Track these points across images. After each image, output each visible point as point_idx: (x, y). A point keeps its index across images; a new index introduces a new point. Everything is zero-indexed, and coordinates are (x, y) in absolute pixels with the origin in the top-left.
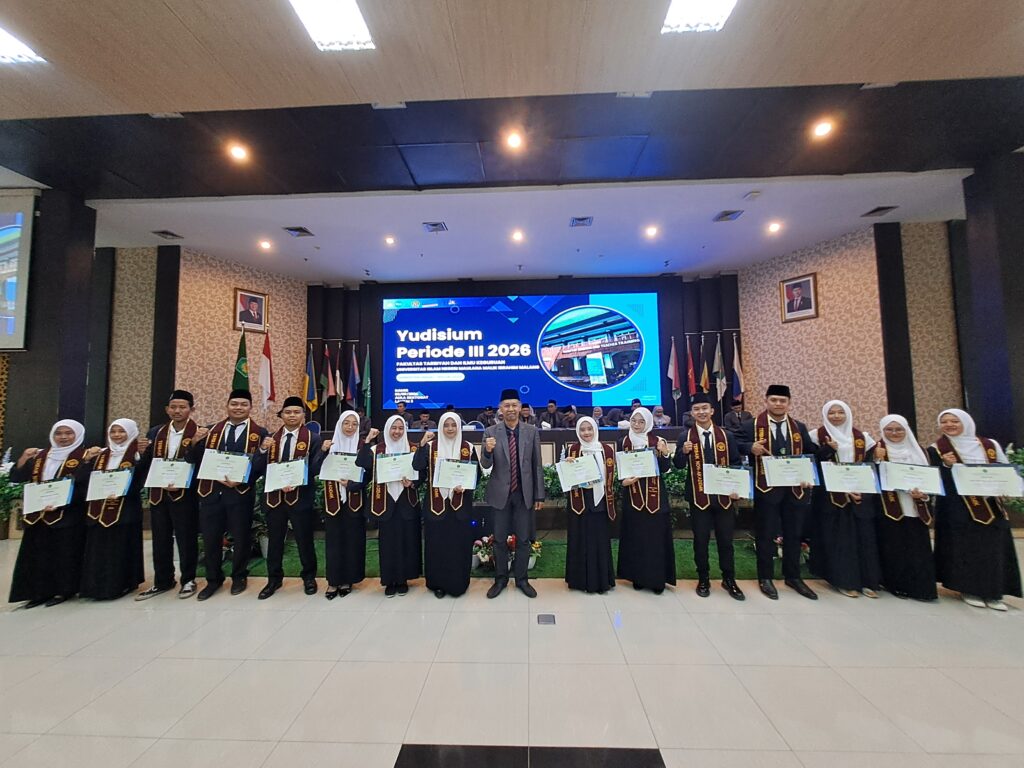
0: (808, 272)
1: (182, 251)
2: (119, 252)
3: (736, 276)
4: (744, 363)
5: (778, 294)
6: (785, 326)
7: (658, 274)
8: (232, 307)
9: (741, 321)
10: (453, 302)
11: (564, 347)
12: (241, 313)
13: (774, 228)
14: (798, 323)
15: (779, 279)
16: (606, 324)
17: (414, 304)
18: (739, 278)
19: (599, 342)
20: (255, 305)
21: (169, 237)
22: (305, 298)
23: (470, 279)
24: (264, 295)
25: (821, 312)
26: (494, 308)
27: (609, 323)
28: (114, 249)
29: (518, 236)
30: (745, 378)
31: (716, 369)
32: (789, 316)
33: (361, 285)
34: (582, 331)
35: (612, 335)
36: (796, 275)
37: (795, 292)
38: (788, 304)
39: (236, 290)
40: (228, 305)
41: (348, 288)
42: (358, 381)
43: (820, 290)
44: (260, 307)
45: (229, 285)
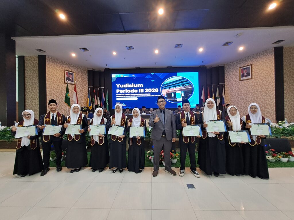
0: (249, 64)
1: (46, 57)
2: (25, 57)
4: (226, 94)
5: (238, 71)
6: (241, 82)
7: (199, 66)
9: (225, 81)
10: (134, 75)
11: (169, 89)
12: (67, 78)
13: (241, 49)
14: (245, 81)
15: (239, 67)
16: (182, 82)
18: (225, 67)
19: (180, 87)
20: (71, 76)
22: (87, 74)
23: (139, 68)
24: (74, 72)
25: (253, 77)
26: (147, 77)
30: (226, 99)
31: (217, 96)
33: (104, 70)
34: (174, 84)
35: (184, 86)
36: (245, 65)
37: (244, 71)
38: (242, 75)
39: (65, 70)
40: (62, 75)
41: (100, 71)
42: (104, 100)
43: (253, 70)
44: (73, 76)
45: (62, 69)
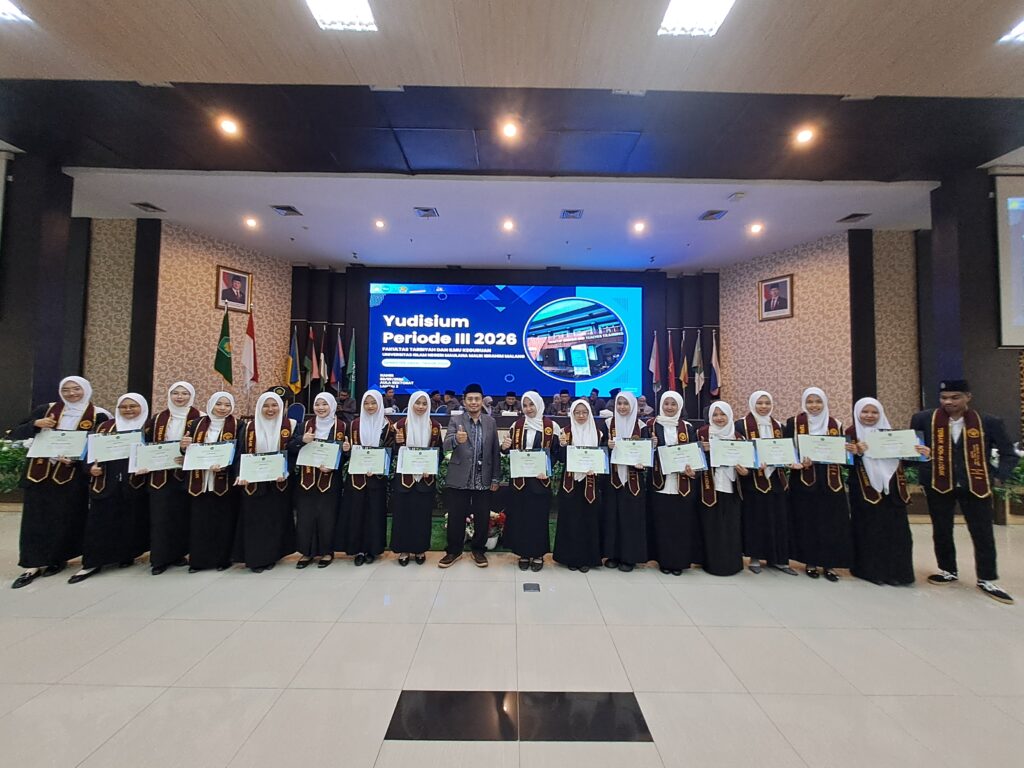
0: (786, 274)
1: (163, 225)
2: (94, 222)
3: (718, 274)
4: (722, 359)
5: (757, 293)
6: (762, 324)
7: (644, 270)
8: (215, 286)
9: (721, 318)
10: (441, 289)
11: (550, 337)
12: (224, 291)
13: (756, 229)
14: (774, 322)
15: (758, 279)
16: (591, 316)
17: (402, 289)
18: (721, 275)
19: (584, 333)
20: (238, 284)
21: (150, 209)
22: (289, 279)
23: (459, 267)
24: (248, 274)
25: (796, 312)
26: (482, 297)
27: (595, 316)
28: (89, 220)
29: (508, 226)
30: (722, 373)
31: (695, 364)
32: (766, 315)
33: (347, 268)
34: (568, 322)
35: (597, 328)
36: (774, 276)
37: (773, 292)
38: (766, 303)
39: (219, 267)
40: (210, 283)
41: (334, 270)
42: (342, 364)
43: (796, 291)
44: (243, 287)
45: (211, 262)
